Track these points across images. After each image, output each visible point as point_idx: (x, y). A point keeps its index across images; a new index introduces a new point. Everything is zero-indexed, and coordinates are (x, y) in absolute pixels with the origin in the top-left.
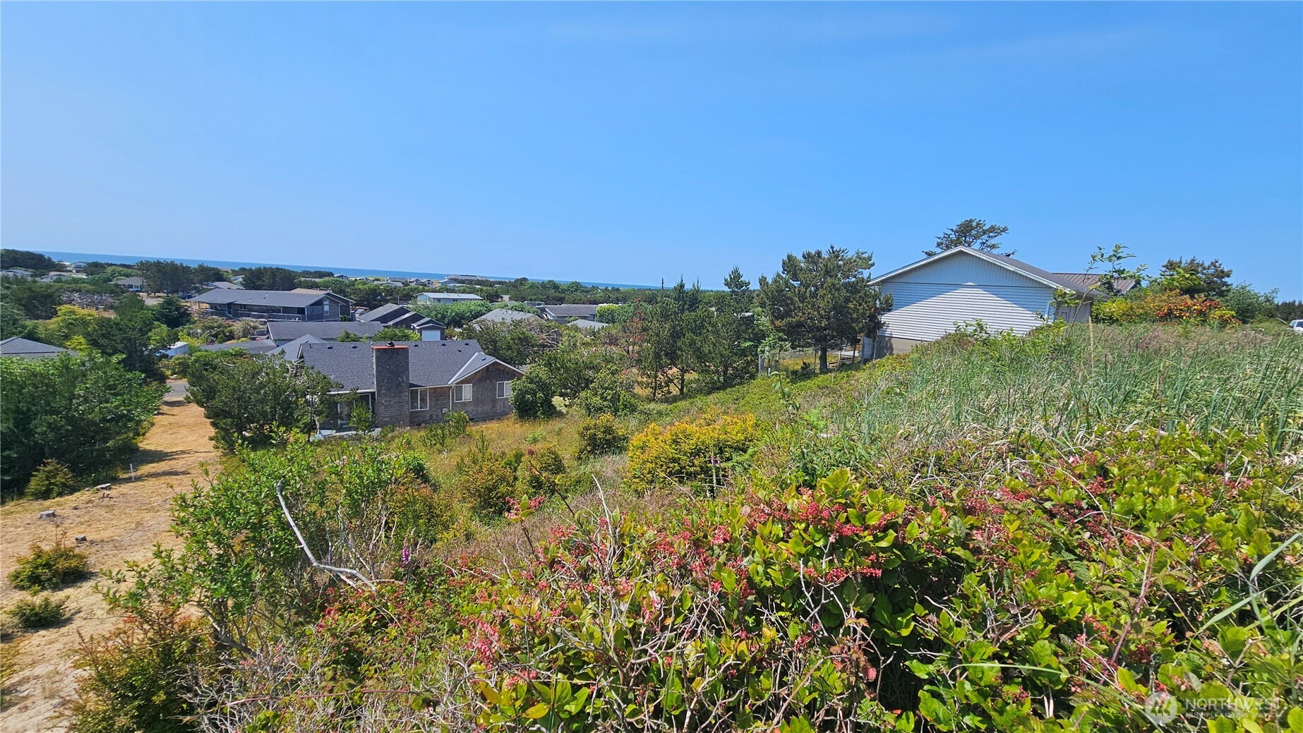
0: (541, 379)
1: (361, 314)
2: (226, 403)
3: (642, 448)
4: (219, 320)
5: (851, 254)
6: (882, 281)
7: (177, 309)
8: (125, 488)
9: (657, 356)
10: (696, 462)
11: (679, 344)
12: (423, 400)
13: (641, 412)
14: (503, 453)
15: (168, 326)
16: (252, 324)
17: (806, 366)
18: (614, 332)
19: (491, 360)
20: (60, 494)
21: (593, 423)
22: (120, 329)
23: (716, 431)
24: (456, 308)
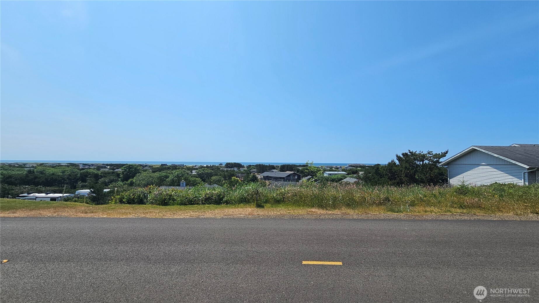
7: (255, 178)
24: (333, 177)
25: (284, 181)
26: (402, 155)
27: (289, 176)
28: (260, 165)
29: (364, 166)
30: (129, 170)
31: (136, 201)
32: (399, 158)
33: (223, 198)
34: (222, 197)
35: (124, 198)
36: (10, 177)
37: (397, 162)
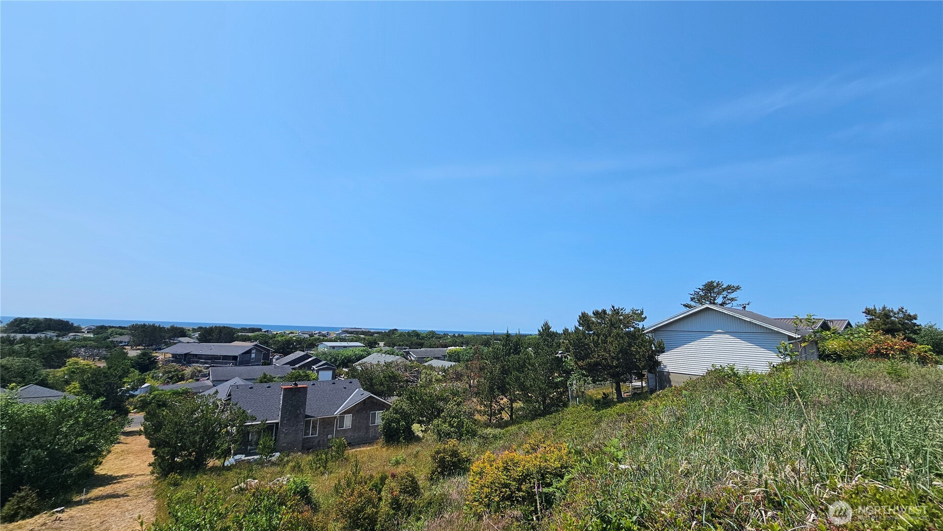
0: (404, 410)
1: (277, 359)
2: (167, 435)
3: (480, 474)
4: (177, 366)
5: (628, 311)
6: (654, 330)
7: (149, 359)
8: (74, 511)
9: (491, 390)
10: (523, 488)
11: (507, 380)
12: (314, 427)
13: (481, 437)
14: (372, 476)
15: (140, 372)
16: (199, 368)
17: (606, 396)
18: (459, 369)
19: (367, 394)
20: (23, 518)
21: (442, 447)
22: (106, 377)
23: (538, 460)
25: (236, 365)
27: (249, 352)
29: (369, 331)
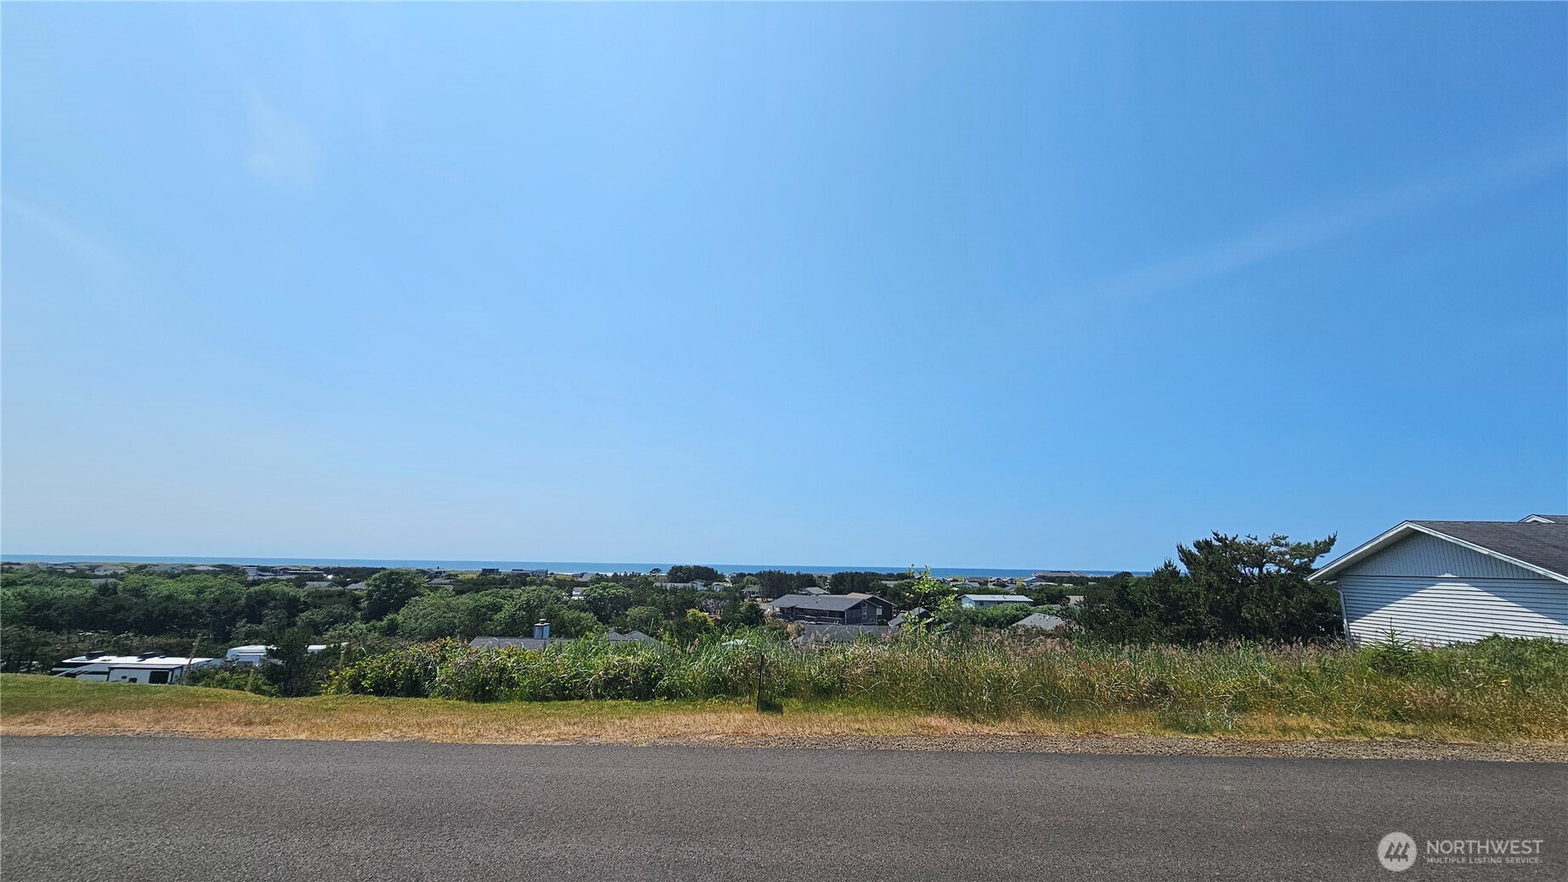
4: (783, 622)
7: (756, 612)
24: (991, 611)
25: (843, 624)
26: (1195, 546)
28: (770, 572)
29: (1082, 577)
30: (388, 586)
31: (399, 686)
32: (1186, 557)
33: (657, 679)
34: (656, 677)
35: (364, 677)
36: (48, 605)
37: (1183, 569)
